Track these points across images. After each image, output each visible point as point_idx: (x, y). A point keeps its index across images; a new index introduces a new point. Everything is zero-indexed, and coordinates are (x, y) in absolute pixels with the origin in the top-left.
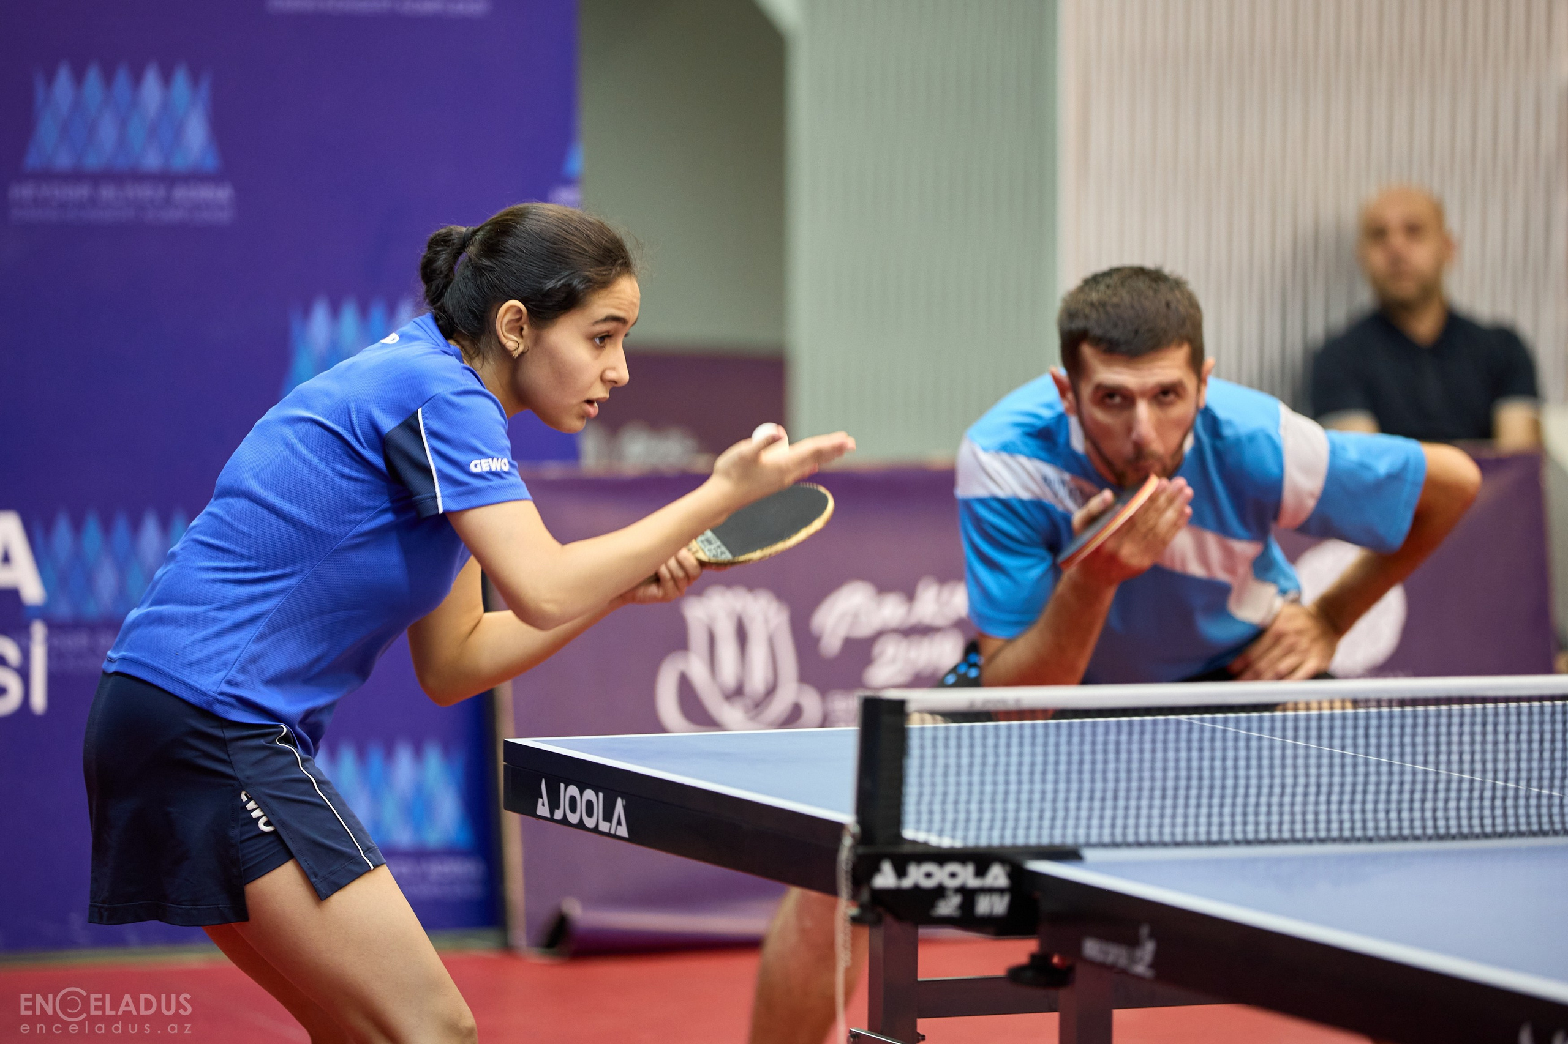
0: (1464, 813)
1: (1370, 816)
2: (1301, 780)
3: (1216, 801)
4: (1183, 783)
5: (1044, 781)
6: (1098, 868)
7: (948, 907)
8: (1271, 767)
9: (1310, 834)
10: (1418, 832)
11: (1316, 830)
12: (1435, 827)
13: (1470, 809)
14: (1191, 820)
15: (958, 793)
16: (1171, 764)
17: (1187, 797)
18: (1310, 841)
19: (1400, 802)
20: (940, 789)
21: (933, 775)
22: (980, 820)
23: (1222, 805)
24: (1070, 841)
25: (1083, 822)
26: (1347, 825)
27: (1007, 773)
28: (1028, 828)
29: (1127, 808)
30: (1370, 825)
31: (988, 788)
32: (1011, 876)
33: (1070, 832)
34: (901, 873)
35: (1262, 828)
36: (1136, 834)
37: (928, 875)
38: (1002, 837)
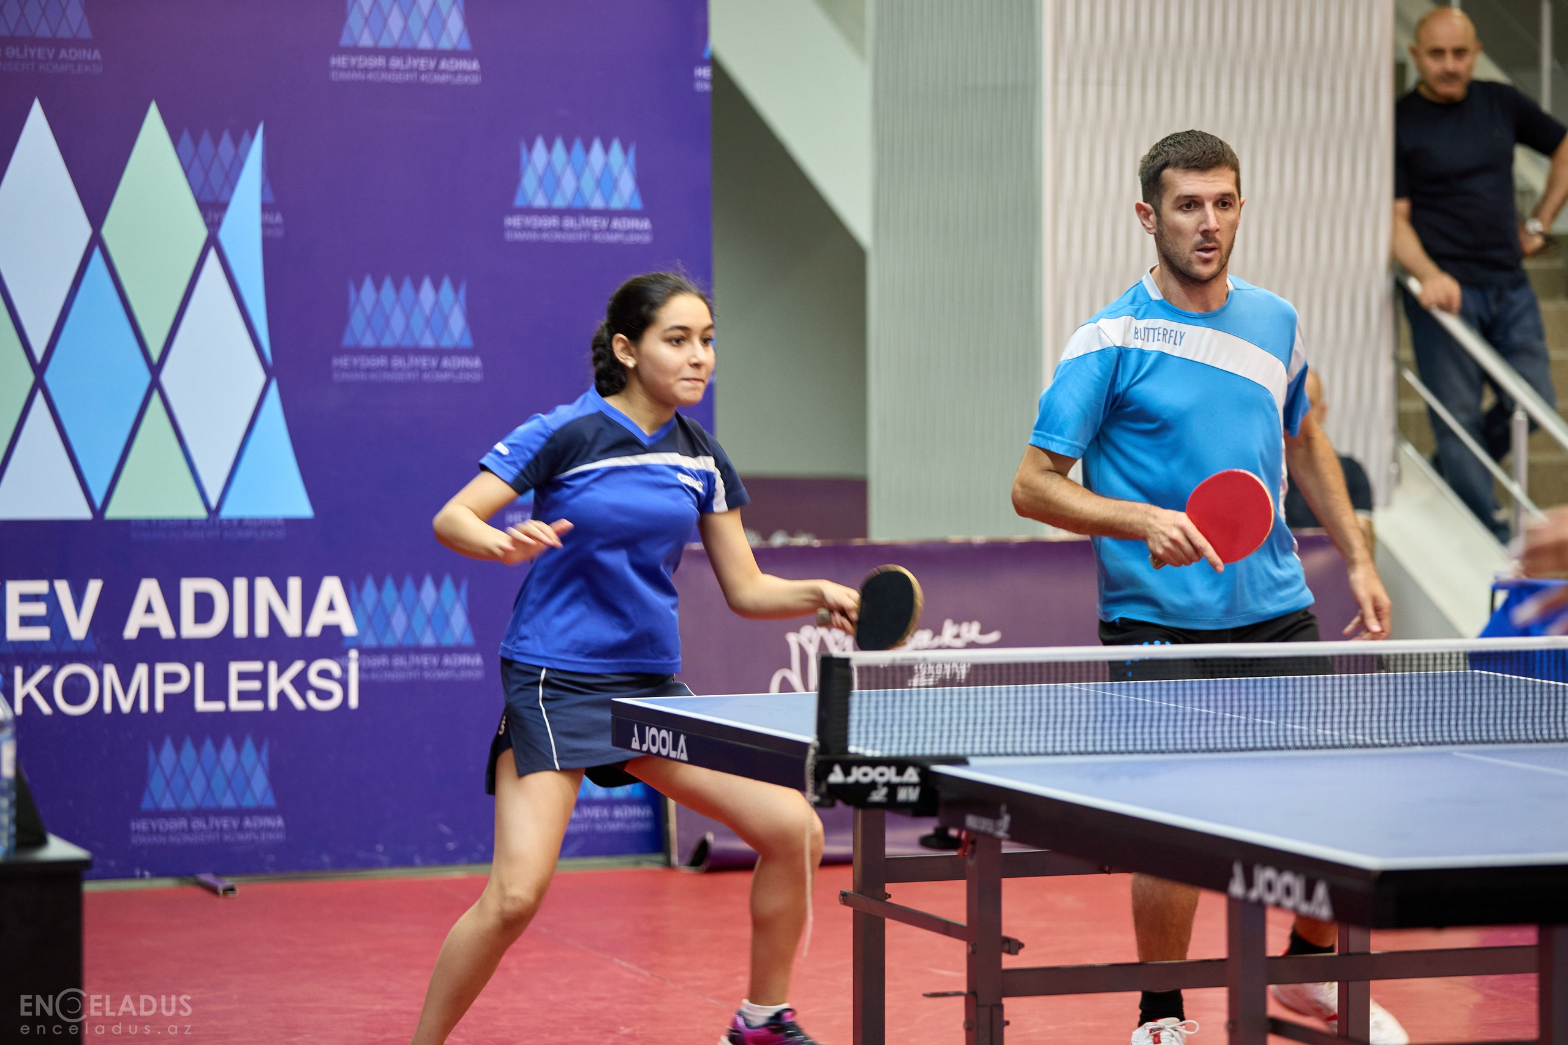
0: (1227, 735)
1: (1163, 736)
2: (1116, 712)
3: (1059, 726)
4: (1036, 714)
5: (943, 712)
6: (980, 769)
7: (878, 796)
8: (1096, 703)
9: (1123, 748)
10: (1195, 747)
11: (1127, 745)
12: (1207, 744)
13: (1230, 732)
14: (1042, 738)
15: (885, 720)
16: (1028, 701)
17: (1039, 723)
18: (1122, 753)
19: (1183, 727)
20: (873, 717)
21: (868, 708)
22: (900, 738)
23: (1063, 729)
24: (960, 752)
25: (969, 739)
26: (1147, 742)
27: (918, 707)
28: (932, 743)
29: (999, 730)
30: (1163, 742)
31: (906, 716)
32: (920, 775)
33: (961, 745)
34: (847, 773)
35: (1090, 743)
36: (1005, 747)
37: (865, 775)
38: (915, 749)
